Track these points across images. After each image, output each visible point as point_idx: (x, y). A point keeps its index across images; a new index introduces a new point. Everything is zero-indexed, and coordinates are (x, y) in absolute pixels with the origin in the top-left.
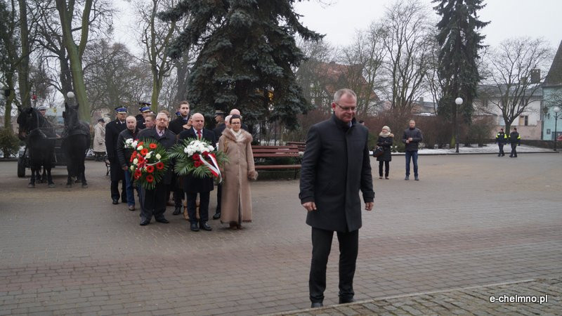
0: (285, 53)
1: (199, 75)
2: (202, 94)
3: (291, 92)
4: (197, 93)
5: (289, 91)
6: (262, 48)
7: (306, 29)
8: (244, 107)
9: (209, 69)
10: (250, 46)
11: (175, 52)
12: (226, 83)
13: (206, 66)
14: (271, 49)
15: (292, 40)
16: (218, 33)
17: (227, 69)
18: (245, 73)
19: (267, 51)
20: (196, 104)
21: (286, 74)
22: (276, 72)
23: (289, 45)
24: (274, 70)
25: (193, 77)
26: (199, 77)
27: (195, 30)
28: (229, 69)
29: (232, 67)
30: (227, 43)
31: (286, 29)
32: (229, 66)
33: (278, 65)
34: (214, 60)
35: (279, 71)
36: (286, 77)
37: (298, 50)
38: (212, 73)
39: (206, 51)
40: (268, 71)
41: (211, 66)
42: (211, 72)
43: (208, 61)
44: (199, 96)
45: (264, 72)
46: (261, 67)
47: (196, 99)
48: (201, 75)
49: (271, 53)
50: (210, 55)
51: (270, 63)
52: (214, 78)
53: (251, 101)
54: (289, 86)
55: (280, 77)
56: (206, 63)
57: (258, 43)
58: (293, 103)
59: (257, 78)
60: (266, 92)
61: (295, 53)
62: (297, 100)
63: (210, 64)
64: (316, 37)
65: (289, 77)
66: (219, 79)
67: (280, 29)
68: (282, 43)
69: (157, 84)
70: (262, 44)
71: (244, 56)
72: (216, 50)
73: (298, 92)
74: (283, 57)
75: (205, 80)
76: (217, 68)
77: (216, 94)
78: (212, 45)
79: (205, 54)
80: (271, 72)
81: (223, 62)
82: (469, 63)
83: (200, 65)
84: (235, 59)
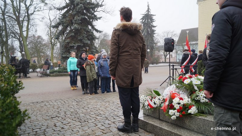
2: (66, 50)
5: (92, 48)
6: (84, 36)
7: (97, 30)
9: (68, 42)
10: (80, 35)
11: (57, 38)
12: (73, 46)
13: (67, 41)
14: (86, 36)
15: (92, 33)
16: (71, 31)
18: (79, 43)
25: (63, 45)
26: (65, 45)
27: (63, 31)
28: (74, 42)
29: (75, 42)
30: (73, 34)
31: (91, 30)
33: (89, 40)
35: (89, 42)
36: (91, 44)
37: (95, 36)
38: (69, 44)
42: (68, 43)
46: (84, 41)
47: (64, 52)
49: (86, 37)
50: (68, 38)
51: (86, 40)
55: (89, 44)
56: (67, 40)
57: (82, 34)
58: (94, 52)
59: (82, 45)
60: (86, 49)
61: (94, 37)
62: (95, 51)
63: (68, 41)
64: (100, 32)
65: (92, 44)
66: (71, 45)
67: (89, 30)
68: (90, 34)
69: (53, 48)
70: (84, 34)
71: (78, 38)
72: (70, 36)
73: (95, 48)
74: (90, 38)
75: (67, 45)
76: (70, 42)
77: (70, 50)
78: (68, 35)
79: (66, 38)
80: (86, 43)
81: (72, 40)
82: (151, 39)
83: (65, 41)
84: (75, 39)
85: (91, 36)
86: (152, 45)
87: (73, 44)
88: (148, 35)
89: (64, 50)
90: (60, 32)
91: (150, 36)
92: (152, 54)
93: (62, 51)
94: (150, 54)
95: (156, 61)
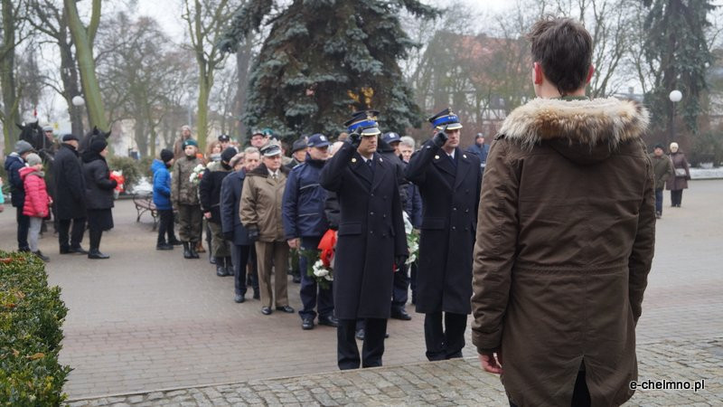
0: (385, 41)
1: (262, 75)
2: (267, 103)
3: (395, 97)
4: (260, 102)
5: (392, 95)
6: (352, 35)
8: (327, 120)
9: (276, 67)
10: (334, 33)
12: (302, 88)
13: (272, 63)
14: (364, 36)
15: (395, 20)
16: (291, 13)
17: (302, 66)
18: (327, 71)
19: (358, 38)
20: (259, 118)
21: (387, 70)
22: (371, 69)
23: (390, 29)
24: (370, 65)
25: (255, 79)
26: (263, 78)
27: (256, 10)
28: (305, 67)
29: (309, 64)
30: (301, 29)
31: (385, 6)
32: (304, 61)
33: (376, 58)
34: (283, 54)
35: (376, 67)
36: (388, 76)
37: (404, 35)
38: (281, 74)
39: (273, 42)
40: (361, 67)
41: (279, 63)
42: (280, 71)
43: (274, 56)
44: (263, 105)
45: (356, 70)
46: (351, 62)
47: (258, 111)
48: (265, 76)
49: (365, 41)
50: (278, 47)
51: (363, 56)
52: (283, 79)
53: (338, 111)
54: (392, 89)
55: (378, 75)
56: (272, 58)
57: (346, 27)
58: (398, 113)
59: (344, 78)
60: (362, 97)
61: (400, 40)
62: (404, 109)
63: (278, 59)
64: (430, 13)
65: (392, 73)
66: (291, 81)
67: (378, 5)
68: (380, 26)
69: (207, 82)
70: (351, 29)
71: (325, 47)
72: (286, 38)
73: (405, 96)
74: (381, 46)
75: (271, 83)
76: (288, 65)
77: (286, 103)
78: (281, 32)
79: (271, 45)
80: (364, 70)
81: (296, 56)
82: (693, 33)
83: (264, 62)
84: (313, 51)
85: (387, 39)
86: (695, 69)
87: (301, 74)
88: (677, 17)
89: (257, 105)
90: (243, 19)
91: (689, 21)
92: (692, 117)
93: (250, 108)
94: (682, 116)
95: (715, 147)
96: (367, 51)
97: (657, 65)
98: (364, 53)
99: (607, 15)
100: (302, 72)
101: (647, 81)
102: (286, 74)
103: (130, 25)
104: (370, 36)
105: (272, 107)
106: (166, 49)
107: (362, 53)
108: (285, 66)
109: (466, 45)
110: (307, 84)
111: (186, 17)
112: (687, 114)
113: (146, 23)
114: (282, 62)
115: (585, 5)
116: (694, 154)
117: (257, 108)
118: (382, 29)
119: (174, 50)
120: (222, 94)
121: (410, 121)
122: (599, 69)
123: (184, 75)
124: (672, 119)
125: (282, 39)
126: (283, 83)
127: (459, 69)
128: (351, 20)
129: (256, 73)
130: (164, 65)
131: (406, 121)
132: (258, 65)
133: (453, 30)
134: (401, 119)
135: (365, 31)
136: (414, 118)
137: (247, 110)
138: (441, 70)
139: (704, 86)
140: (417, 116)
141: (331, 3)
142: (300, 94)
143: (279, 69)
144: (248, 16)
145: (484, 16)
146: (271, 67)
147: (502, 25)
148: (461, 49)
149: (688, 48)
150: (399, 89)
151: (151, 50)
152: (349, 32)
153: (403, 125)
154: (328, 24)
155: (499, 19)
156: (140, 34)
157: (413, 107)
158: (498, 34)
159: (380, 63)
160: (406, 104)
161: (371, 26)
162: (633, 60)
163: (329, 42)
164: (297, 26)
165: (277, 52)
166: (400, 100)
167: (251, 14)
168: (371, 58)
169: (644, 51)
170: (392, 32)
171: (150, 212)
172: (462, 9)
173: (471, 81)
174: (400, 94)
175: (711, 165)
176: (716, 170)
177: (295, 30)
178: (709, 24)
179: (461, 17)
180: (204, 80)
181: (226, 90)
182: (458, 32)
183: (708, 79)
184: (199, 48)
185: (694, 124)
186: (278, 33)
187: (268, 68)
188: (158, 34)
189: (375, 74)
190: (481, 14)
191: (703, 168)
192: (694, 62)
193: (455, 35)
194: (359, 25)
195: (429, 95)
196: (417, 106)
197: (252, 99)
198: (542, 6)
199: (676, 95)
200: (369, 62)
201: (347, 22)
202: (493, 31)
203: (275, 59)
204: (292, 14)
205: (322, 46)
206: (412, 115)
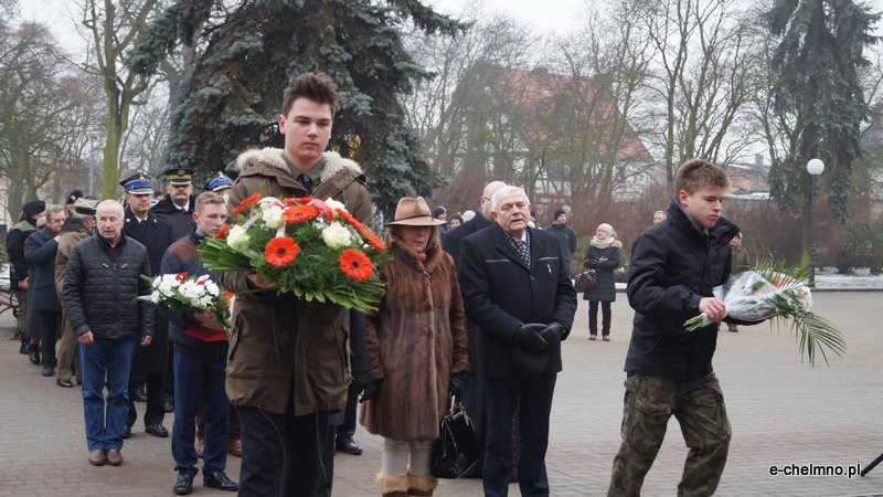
0: (377, 65)
1: (192, 110)
2: (199, 152)
3: (392, 149)
4: (188, 150)
5: (387, 146)
6: (329, 55)
7: (430, 12)
9: (213, 98)
10: (302, 49)
11: (142, 60)
13: (206, 92)
14: (347, 56)
15: (394, 36)
17: (252, 97)
19: (338, 60)
21: (380, 109)
22: (355, 105)
23: (385, 48)
24: (353, 100)
25: (181, 115)
26: (192, 114)
27: (186, 13)
28: (257, 99)
29: (263, 95)
30: (254, 42)
31: (381, 14)
32: (255, 91)
33: (363, 90)
34: (224, 78)
35: (363, 103)
36: (382, 117)
37: (406, 57)
38: (221, 107)
39: (209, 60)
41: (218, 92)
42: (218, 105)
43: (211, 82)
44: (192, 155)
48: (196, 111)
49: (349, 65)
50: (217, 68)
51: (344, 86)
52: (223, 117)
54: (387, 136)
55: (365, 115)
56: (208, 85)
57: (320, 43)
58: (395, 172)
61: (400, 65)
62: (403, 167)
63: (216, 87)
64: (450, 27)
66: (234, 119)
67: (369, 12)
68: (372, 43)
69: (118, 121)
70: (328, 47)
71: (288, 70)
72: (230, 56)
73: (407, 147)
74: (372, 72)
75: (206, 121)
76: (230, 95)
77: (228, 151)
78: (223, 46)
79: (207, 65)
80: (345, 106)
81: (245, 84)
82: (843, 76)
83: (196, 90)
84: (269, 75)
85: (381, 63)
86: (844, 129)
87: (250, 110)
88: (820, 52)
89: (183, 153)
90: (168, 25)
91: (837, 57)
92: (839, 197)
93: (172, 158)
94: (826, 197)
95: (873, 243)
96: (349, 79)
97: (792, 120)
98: (345, 82)
99: (721, 46)
100: (253, 106)
101: (778, 144)
102: (227, 108)
103: (7, 35)
104: (355, 57)
105: (205, 158)
106: (61, 73)
107: (342, 81)
108: (226, 96)
109: (516, 82)
110: (258, 124)
111: (91, 24)
112: (832, 194)
113: (32, 33)
114: (222, 91)
115: (688, 30)
116: (843, 254)
117: (183, 159)
118: (375, 48)
119: (74, 75)
120: (145, 145)
121: (413, 184)
122: (708, 123)
123: (87, 112)
124: (810, 201)
125: (223, 57)
126: (224, 122)
127: (504, 119)
128: (327, 34)
129: (183, 105)
130: (56, 97)
131: (407, 184)
132: (187, 95)
133: (496, 60)
134: (400, 181)
135: (348, 50)
136: (419, 181)
137: (168, 162)
138: (478, 119)
139: (858, 153)
140: (423, 179)
141: (297, 6)
142: (248, 139)
143: (219, 101)
144: (175, 21)
145: (543, 42)
146: (206, 97)
147: (568, 56)
148: (508, 88)
149: (834, 97)
150: (397, 138)
151: (38, 72)
152: (324, 51)
153: (402, 189)
154: (294, 38)
155: (564, 46)
156: (21, 49)
157: (418, 165)
158: (562, 69)
159: (368, 97)
160: (408, 161)
161: (357, 43)
162: (759, 114)
163: (293, 63)
164: (248, 39)
165: (216, 75)
166: (398, 153)
167: (178, 18)
168: (357, 89)
169: (773, 99)
170: (388, 53)
171: (12, 310)
172: (511, 30)
173: (523, 138)
174: (400, 145)
175: (868, 271)
176: (874, 278)
177: (244, 44)
178: (866, 63)
179: (509, 41)
180: (114, 120)
181: (152, 138)
182: (503, 63)
183: (864, 144)
184: (109, 72)
185: (844, 209)
186: (218, 48)
187: (202, 99)
188: (49, 50)
189: (359, 114)
190: (539, 39)
191: (856, 275)
192: (844, 118)
193: (499, 67)
194: (341, 42)
195: (459, 156)
196: (424, 163)
197: (175, 145)
198: (625, 28)
199: (816, 166)
200: (352, 96)
201: (322, 35)
202: (554, 65)
203: (212, 86)
204: (239, 21)
205: (284, 69)
206: (417, 176)
